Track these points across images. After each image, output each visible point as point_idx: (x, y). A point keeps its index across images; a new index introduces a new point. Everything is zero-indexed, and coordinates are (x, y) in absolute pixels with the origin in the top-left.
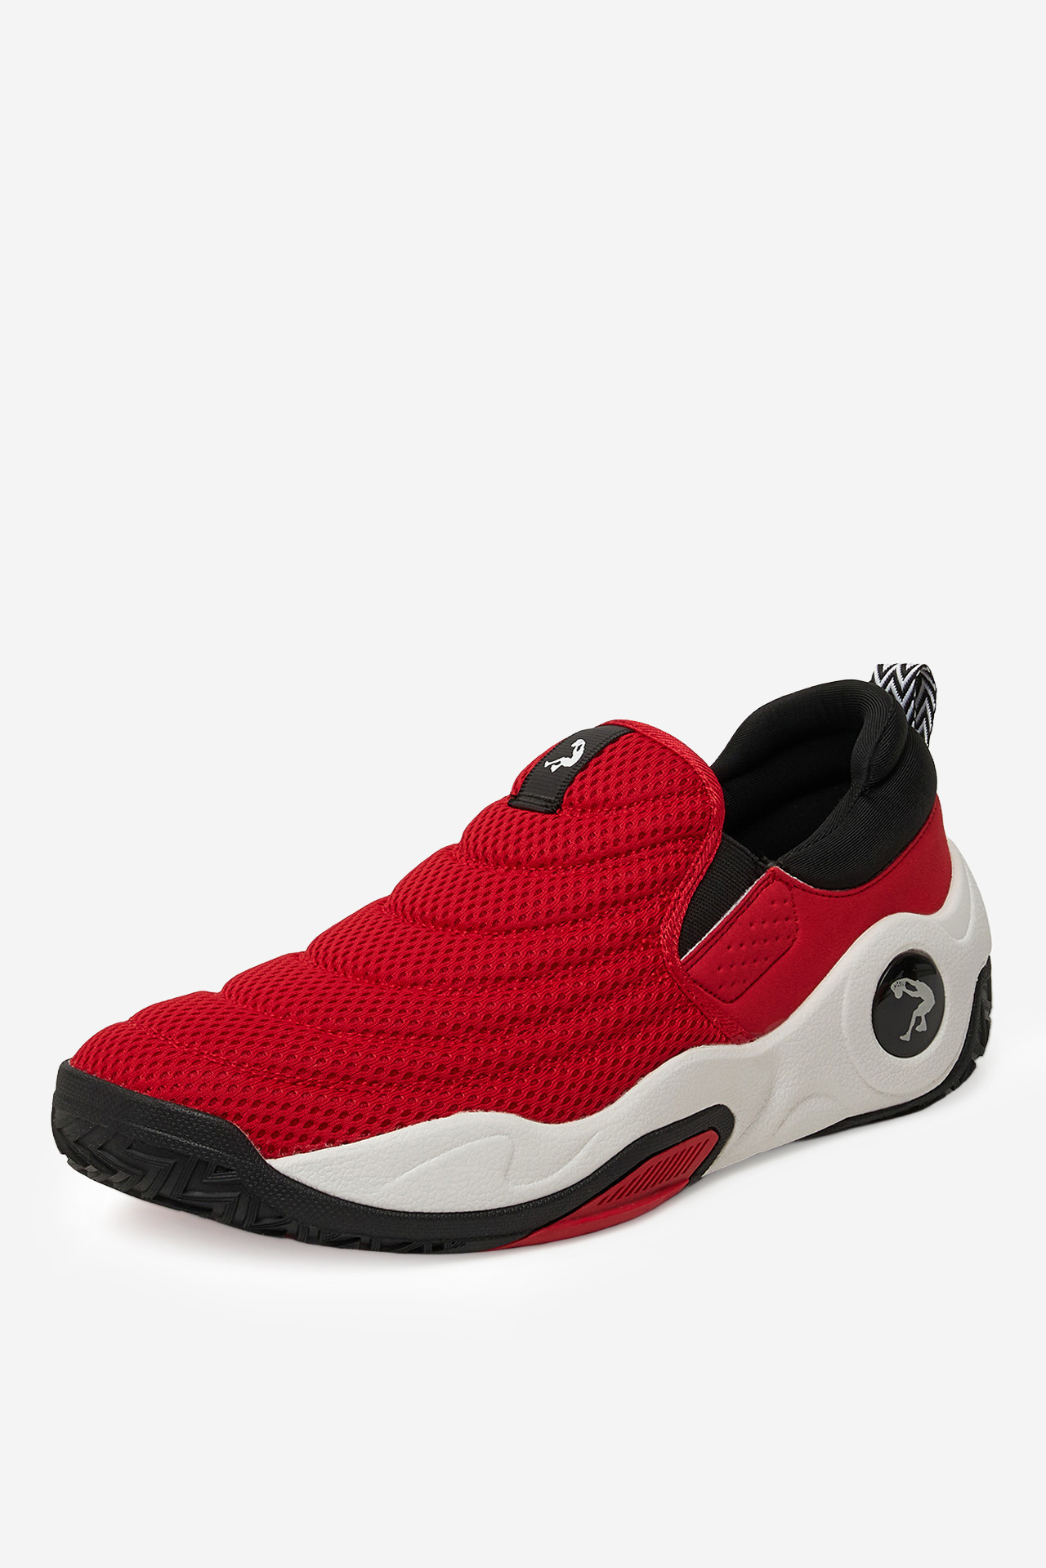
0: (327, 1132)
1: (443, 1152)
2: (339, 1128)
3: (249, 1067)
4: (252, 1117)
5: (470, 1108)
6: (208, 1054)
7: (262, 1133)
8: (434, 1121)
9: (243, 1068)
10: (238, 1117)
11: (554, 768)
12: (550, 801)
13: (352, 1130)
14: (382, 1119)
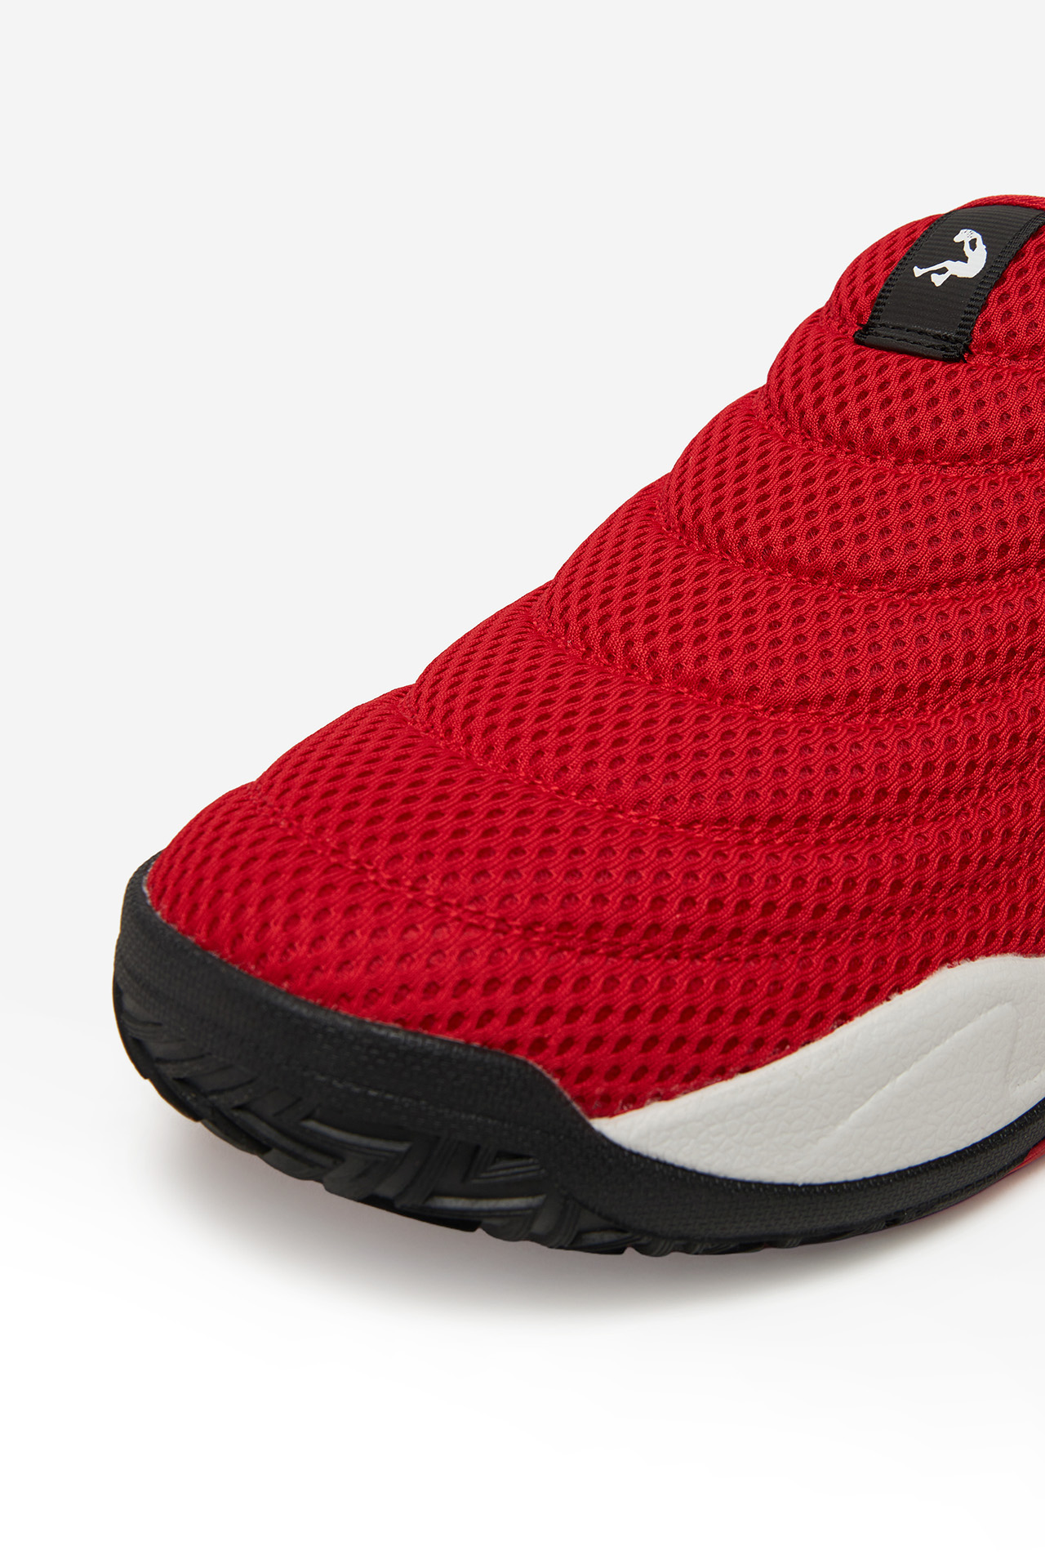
0: (713, 1055)
1: (916, 1060)
2: (734, 1042)
3: (548, 931)
4: (567, 1043)
5: (949, 960)
6: (459, 905)
7: (586, 1073)
8: (897, 999)
9: (537, 934)
10: (538, 1046)
11: (938, 280)
12: (947, 339)
13: (759, 1043)
14: (810, 1012)
